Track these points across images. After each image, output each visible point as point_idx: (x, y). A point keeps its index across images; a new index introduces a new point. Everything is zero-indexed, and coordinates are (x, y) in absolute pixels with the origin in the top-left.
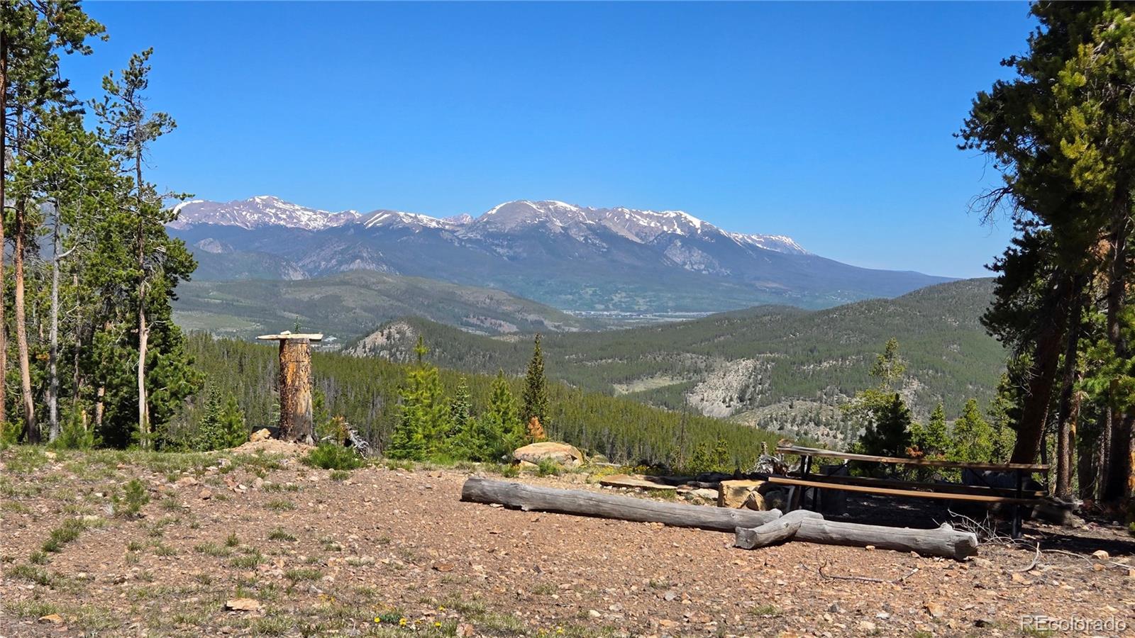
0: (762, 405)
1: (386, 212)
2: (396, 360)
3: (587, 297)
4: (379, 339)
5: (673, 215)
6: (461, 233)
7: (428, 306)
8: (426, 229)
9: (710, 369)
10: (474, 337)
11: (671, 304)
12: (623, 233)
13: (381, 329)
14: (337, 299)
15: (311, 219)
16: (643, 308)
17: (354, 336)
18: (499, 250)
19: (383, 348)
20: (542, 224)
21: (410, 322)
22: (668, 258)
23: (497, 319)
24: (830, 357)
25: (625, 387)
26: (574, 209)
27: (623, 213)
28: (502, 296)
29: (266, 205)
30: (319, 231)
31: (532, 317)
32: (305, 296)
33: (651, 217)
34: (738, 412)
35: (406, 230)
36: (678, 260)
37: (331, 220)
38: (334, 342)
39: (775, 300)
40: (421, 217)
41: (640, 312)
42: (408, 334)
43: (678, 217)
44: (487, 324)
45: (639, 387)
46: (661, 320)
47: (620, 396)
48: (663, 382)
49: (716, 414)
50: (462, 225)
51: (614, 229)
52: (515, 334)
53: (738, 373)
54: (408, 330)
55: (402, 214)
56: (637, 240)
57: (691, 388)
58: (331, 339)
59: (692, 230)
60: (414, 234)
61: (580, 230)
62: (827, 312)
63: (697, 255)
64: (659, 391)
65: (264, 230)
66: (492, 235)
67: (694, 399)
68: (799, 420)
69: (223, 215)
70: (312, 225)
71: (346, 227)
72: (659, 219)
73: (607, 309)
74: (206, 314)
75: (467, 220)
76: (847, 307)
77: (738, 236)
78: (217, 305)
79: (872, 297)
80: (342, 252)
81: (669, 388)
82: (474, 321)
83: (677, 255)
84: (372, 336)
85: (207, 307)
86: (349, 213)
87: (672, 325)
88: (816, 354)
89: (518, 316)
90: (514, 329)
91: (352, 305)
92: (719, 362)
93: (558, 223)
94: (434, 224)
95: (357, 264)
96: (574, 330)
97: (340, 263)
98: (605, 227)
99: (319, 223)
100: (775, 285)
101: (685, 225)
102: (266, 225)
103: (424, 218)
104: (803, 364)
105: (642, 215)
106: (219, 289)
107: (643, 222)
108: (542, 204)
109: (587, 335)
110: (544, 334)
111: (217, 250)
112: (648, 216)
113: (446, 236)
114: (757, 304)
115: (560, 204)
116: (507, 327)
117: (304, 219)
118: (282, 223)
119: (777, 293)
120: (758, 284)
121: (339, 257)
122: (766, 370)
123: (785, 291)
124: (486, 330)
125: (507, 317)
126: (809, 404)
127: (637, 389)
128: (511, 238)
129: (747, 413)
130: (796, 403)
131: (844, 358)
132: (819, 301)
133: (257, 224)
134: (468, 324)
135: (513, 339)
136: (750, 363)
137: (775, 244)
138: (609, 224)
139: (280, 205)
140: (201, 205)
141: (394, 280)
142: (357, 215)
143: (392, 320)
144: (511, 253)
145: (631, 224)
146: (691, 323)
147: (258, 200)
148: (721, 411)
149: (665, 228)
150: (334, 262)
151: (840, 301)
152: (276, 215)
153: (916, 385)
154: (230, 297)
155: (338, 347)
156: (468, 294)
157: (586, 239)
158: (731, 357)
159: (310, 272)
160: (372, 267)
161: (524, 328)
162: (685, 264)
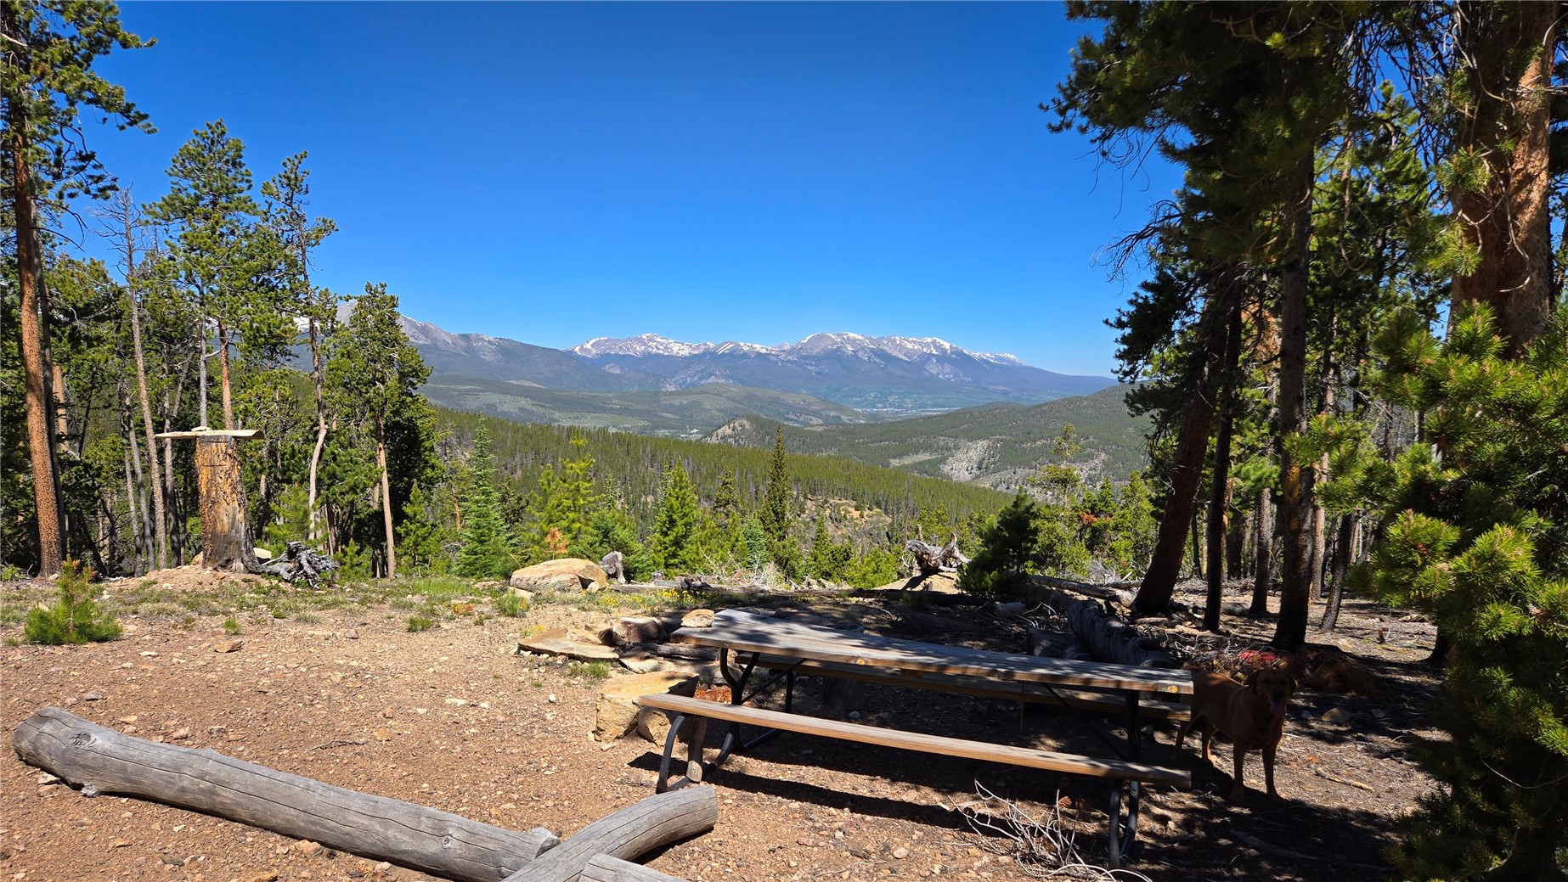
0: (994, 472)
1: (731, 343)
2: (739, 444)
3: (871, 399)
4: (727, 430)
5: (930, 340)
6: (782, 356)
7: (761, 407)
8: (759, 354)
9: (957, 447)
10: (792, 428)
11: (929, 402)
12: (895, 353)
13: (728, 423)
14: (699, 403)
15: (681, 349)
16: (910, 406)
17: (710, 429)
18: (809, 367)
19: (730, 437)
20: (839, 349)
21: (748, 419)
22: (927, 371)
23: (808, 415)
24: (1042, 438)
25: (897, 461)
26: (861, 338)
27: (895, 340)
28: (812, 399)
29: (650, 340)
30: (686, 357)
31: (832, 414)
32: (677, 402)
33: (915, 342)
34: (977, 477)
35: (745, 355)
36: (934, 372)
37: (694, 349)
38: (697, 433)
39: (1003, 399)
40: (755, 346)
41: (908, 409)
42: (747, 426)
43: (934, 342)
44: (802, 419)
45: (907, 461)
46: (923, 414)
47: (894, 467)
48: (924, 457)
49: (961, 479)
50: (783, 351)
51: (889, 351)
52: (821, 425)
53: (977, 449)
54: (747, 425)
55: (742, 344)
56: (906, 359)
57: (943, 460)
58: (695, 431)
59: (944, 351)
60: (750, 358)
61: (865, 352)
62: (1040, 406)
63: (947, 368)
64: (921, 463)
65: (649, 357)
66: (805, 357)
67: (946, 469)
68: (1020, 481)
69: (621, 348)
70: (681, 353)
71: (705, 354)
72: (920, 343)
73: (885, 407)
74: (610, 416)
75: (787, 347)
76: (1054, 403)
77: (976, 355)
78: (617, 409)
79: (1072, 395)
80: (702, 371)
81: (928, 461)
82: (793, 417)
83: (933, 368)
84: (723, 428)
85: (611, 410)
86: (705, 344)
87: (930, 417)
88: (1032, 435)
89: (823, 413)
90: (821, 422)
91: (708, 407)
92: (963, 442)
93: (850, 348)
94: (764, 351)
95: (712, 379)
96: (862, 422)
97: (700, 379)
98: (882, 350)
99: (686, 351)
100: (1002, 388)
101: (938, 347)
102: (649, 353)
103: (758, 347)
104: (1023, 443)
105: (908, 341)
106: (618, 398)
107: (910, 346)
108: (839, 335)
109: (872, 425)
110: (841, 425)
111: (617, 371)
112: (912, 341)
113: (773, 358)
114: (990, 401)
115: (851, 335)
116: (815, 421)
117: (676, 349)
118: (661, 352)
119: (1005, 393)
120: (991, 387)
121: (699, 374)
122: (997, 447)
123: (1010, 392)
124: (801, 423)
125: (816, 414)
126: (1027, 470)
127: (906, 463)
128: (817, 359)
129: (984, 478)
130: (1017, 470)
131: (1052, 439)
132: (1035, 399)
133: (643, 354)
134: (788, 419)
135: (820, 429)
136: (985, 443)
137: (1002, 359)
138: (885, 348)
139: (659, 340)
140: (606, 341)
141: (737, 390)
142: (712, 345)
143: (734, 418)
144: (818, 369)
145: (901, 347)
146: (944, 415)
147: (644, 337)
148: (965, 476)
149: (925, 350)
150: (696, 378)
151: (1049, 398)
152: (657, 347)
153: (1103, 456)
154: (626, 403)
155: (700, 436)
156: (789, 398)
157: (869, 358)
158: (971, 439)
159: (680, 385)
160: (723, 381)
161: (827, 421)
162: (939, 374)
